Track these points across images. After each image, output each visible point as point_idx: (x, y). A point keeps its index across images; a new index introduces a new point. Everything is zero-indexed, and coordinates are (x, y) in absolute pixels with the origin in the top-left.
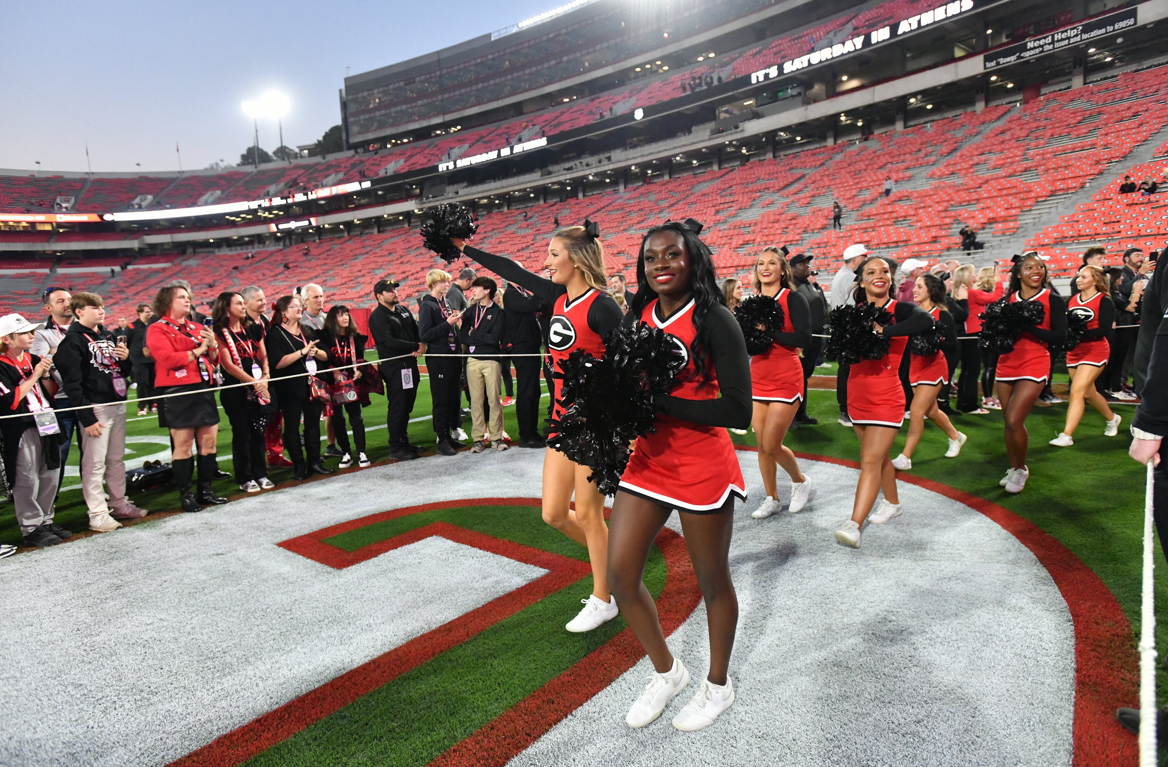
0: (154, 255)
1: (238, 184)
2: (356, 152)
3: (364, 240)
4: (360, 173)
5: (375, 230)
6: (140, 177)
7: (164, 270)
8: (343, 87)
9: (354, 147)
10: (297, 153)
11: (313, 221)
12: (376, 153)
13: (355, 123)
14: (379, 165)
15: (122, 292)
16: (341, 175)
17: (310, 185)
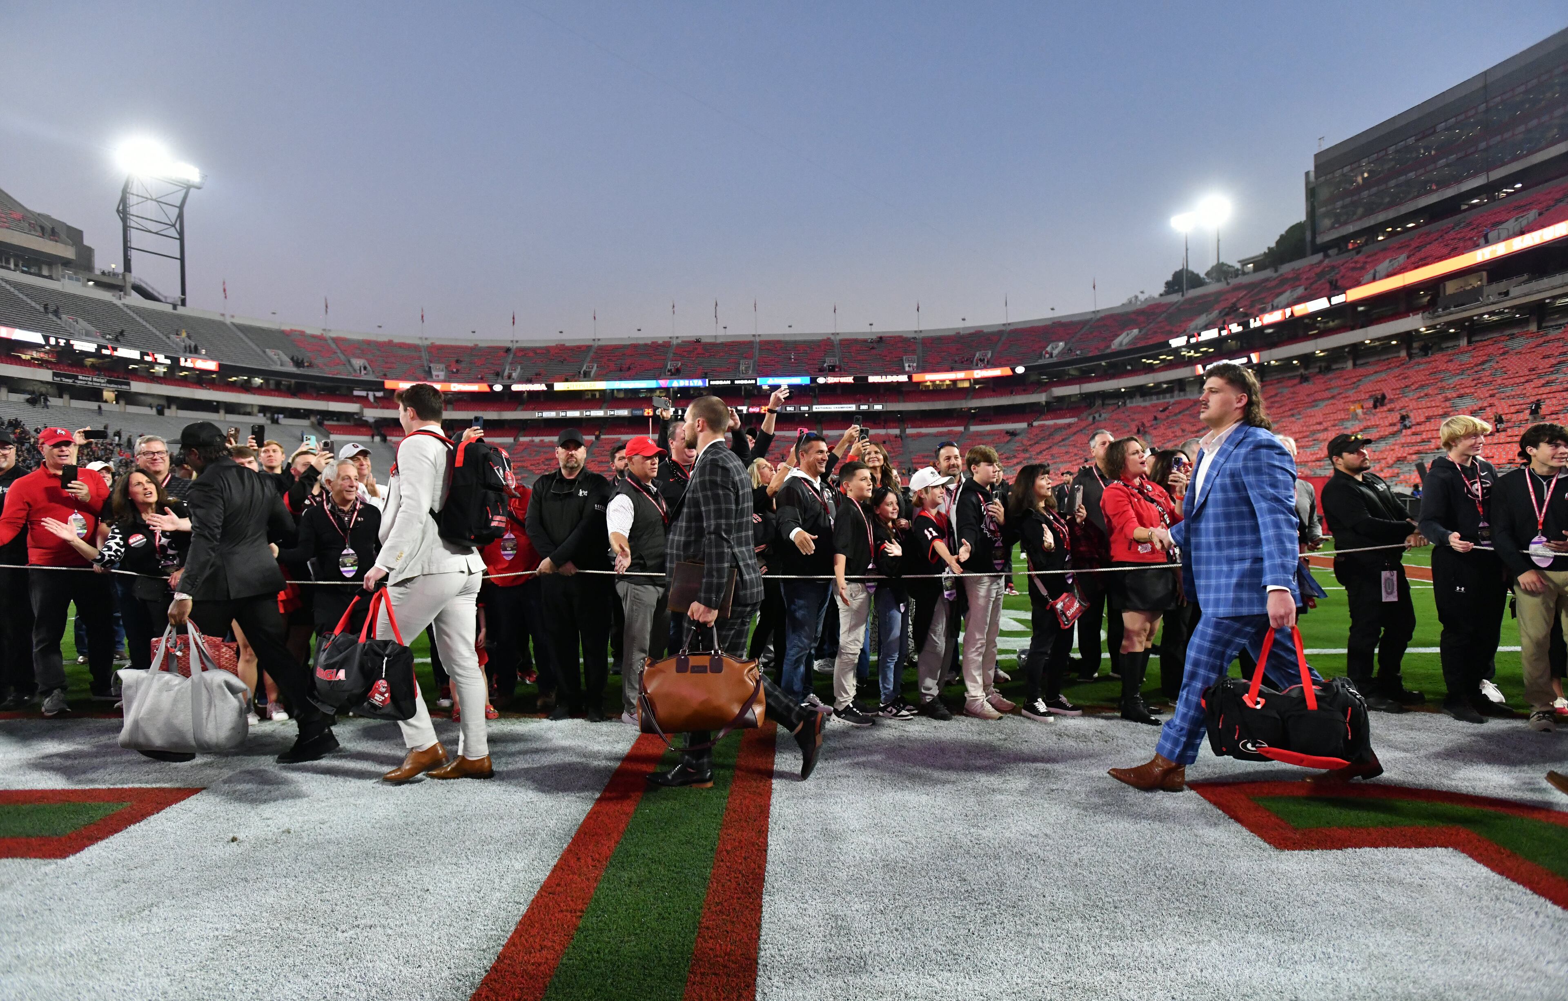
0: (1061, 409)
1: (1160, 319)
2: (1326, 256)
3: (1331, 379)
4: (1331, 283)
5: (1350, 364)
6: (1054, 323)
7: (1069, 425)
8: (1311, 168)
9: (1324, 248)
10: (1238, 270)
11: (1255, 358)
12: (1358, 253)
13: (1326, 215)
14: (1363, 268)
15: (1025, 450)
16: (1300, 291)
17: (1255, 310)
